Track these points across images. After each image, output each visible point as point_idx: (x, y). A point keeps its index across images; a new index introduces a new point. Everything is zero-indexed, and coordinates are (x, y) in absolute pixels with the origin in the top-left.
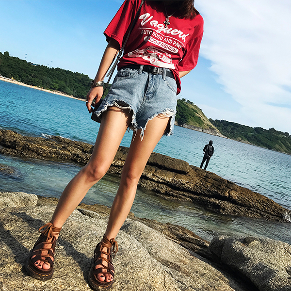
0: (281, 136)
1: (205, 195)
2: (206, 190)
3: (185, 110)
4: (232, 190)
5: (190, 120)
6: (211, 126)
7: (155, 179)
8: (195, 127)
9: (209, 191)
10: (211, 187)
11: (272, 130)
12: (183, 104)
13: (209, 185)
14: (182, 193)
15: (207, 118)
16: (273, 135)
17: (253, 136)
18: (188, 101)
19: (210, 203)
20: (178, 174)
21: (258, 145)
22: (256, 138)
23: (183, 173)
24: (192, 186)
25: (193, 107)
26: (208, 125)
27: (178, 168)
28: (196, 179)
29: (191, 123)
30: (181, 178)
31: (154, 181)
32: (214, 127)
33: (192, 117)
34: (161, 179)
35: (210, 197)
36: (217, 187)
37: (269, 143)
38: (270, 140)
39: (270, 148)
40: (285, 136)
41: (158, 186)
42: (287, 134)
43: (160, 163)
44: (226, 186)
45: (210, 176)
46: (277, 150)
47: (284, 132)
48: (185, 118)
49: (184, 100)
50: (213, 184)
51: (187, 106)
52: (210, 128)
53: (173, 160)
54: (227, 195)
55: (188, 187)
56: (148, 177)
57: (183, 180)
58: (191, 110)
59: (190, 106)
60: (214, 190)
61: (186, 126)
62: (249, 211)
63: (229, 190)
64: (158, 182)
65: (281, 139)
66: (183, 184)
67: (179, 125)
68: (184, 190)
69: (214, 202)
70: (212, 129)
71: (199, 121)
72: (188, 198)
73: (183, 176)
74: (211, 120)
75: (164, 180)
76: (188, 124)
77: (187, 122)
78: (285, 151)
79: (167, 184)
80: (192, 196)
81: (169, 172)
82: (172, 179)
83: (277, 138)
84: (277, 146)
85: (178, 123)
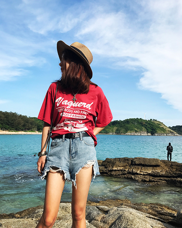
1: (174, 177)
2: (173, 173)
3: (153, 125)
5: (157, 131)
7: (142, 173)
8: (162, 134)
9: (176, 174)
10: (176, 171)
12: (152, 122)
13: (174, 170)
14: (159, 178)
15: (167, 127)
18: (154, 120)
19: (178, 181)
20: (154, 168)
23: (157, 166)
24: (164, 173)
25: (158, 123)
26: (169, 131)
27: (153, 164)
28: (166, 168)
29: (159, 132)
30: (156, 169)
31: (141, 174)
32: (173, 131)
33: (158, 129)
34: (145, 173)
35: (176, 177)
36: (179, 170)
41: (144, 177)
43: (143, 163)
45: (173, 164)
48: (154, 130)
49: (151, 120)
50: (177, 169)
51: (154, 123)
52: (171, 132)
53: (150, 159)
55: (162, 174)
56: (138, 173)
57: (158, 170)
58: (157, 124)
59: (156, 122)
60: (178, 172)
61: (157, 135)
64: (144, 175)
66: (158, 173)
67: (152, 135)
68: (160, 176)
69: (180, 181)
70: (172, 133)
71: (163, 130)
72: (163, 181)
73: (157, 168)
74: (170, 127)
75: (147, 173)
76: (157, 133)
77: (156, 132)
79: (149, 175)
80: (166, 178)
81: (148, 168)
82: (152, 172)
85: (151, 134)
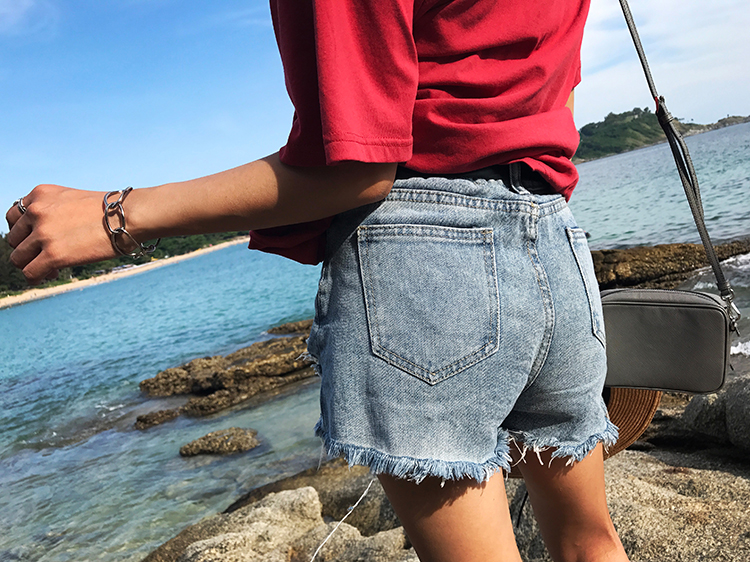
0: (629, 119)
4: (617, 263)
11: (611, 117)
16: (616, 126)
21: (598, 156)
22: (590, 146)
37: (615, 143)
38: (615, 137)
39: (618, 150)
40: (636, 117)
42: (637, 111)
44: (603, 263)
46: (632, 148)
47: (631, 110)
62: (663, 285)
63: (612, 266)
65: (630, 125)
78: (647, 142)
83: (624, 127)
84: (630, 141)
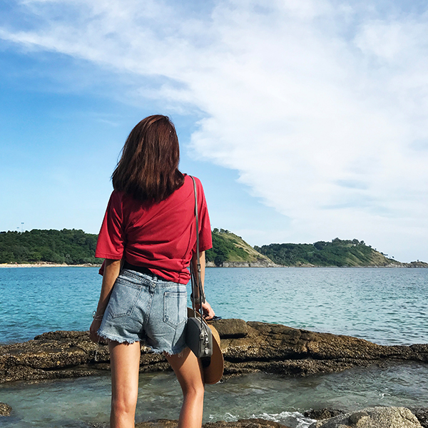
0: (349, 245)
1: (277, 359)
2: (276, 351)
3: (220, 243)
4: (310, 341)
5: (229, 256)
6: (259, 256)
8: (239, 264)
9: (281, 351)
10: (282, 344)
11: (337, 240)
12: (217, 236)
13: (278, 343)
14: (245, 364)
15: (251, 247)
16: (340, 247)
17: (315, 255)
18: (222, 230)
19: (286, 367)
20: (234, 340)
21: (325, 265)
22: (319, 257)
23: (240, 336)
24: (256, 351)
25: (230, 237)
26: (254, 256)
27: (232, 331)
28: (259, 339)
30: (239, 344)
32: (264, 257)
33: (231, 251)
35: (283, 359)
36: (290, 343)
37: (337, 259)
38: (338, 255)
39: (340, 265)
40: (355, 245)
42: (355, 241)
44: (300, 338)
45: (276, 330)
46: (349, 266)
47: (352, 240)
48: (222, 254)
49: (216, 230)
50: (283, 340)
51: (222, 238)
52: (258, 259)
54: (305, 350)
55: (251, 354)
57: (243, 346)
58: (228, 241)
59: (226, 237)
60: (286, 348)
61: (227, 265)
62: (339, 364)
63: (305, 342)
65: (349, 250)
66: (244, 352)
67: (218, 266)
68: (248, 359)
69: (290, 366)
70: (261, 260)
71: (242, 253)
72: (256, 368)
73: (241, 340)
74: (256, 248)
76: (228, 262)
77: (226, 259)
78: (360, 264)
80: (260, 364)
82: (228, 350)
83: (346, 250)
84: (348, 260)
85: (216, 263)
